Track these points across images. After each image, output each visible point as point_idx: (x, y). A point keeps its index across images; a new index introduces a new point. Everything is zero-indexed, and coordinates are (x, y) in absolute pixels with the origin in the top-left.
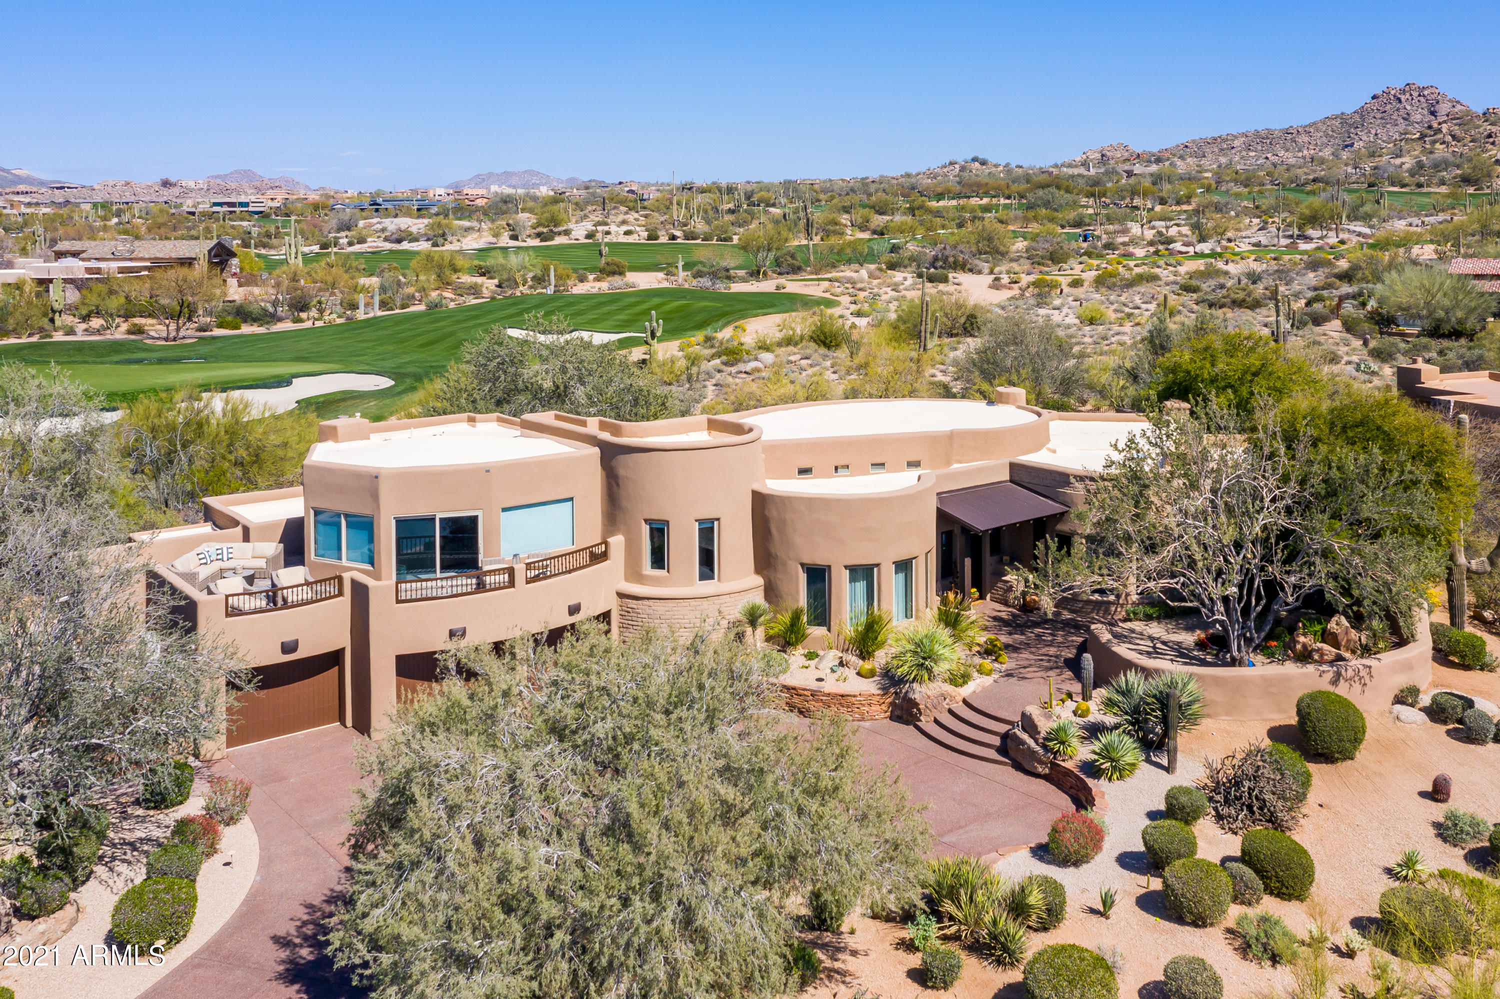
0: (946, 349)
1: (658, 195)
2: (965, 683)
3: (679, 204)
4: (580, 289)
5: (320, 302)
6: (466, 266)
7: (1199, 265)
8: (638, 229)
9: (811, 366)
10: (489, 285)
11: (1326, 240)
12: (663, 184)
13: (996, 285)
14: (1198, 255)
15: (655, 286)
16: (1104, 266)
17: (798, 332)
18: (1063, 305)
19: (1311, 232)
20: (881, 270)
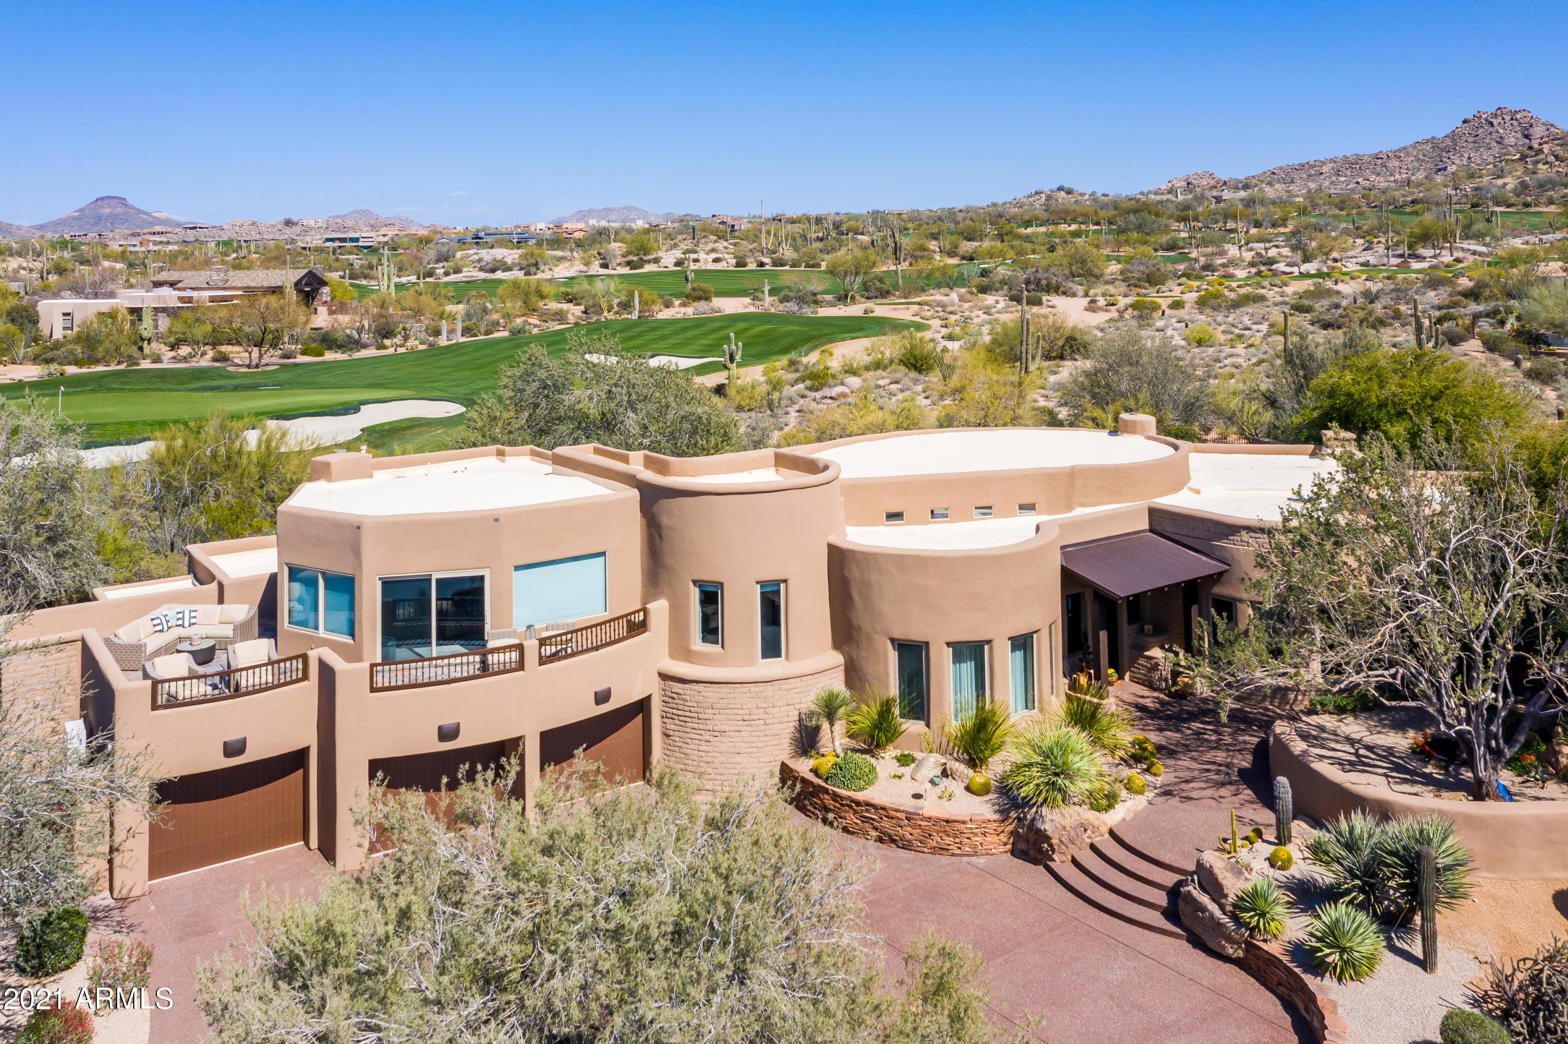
0: (1045, 372)
1: (750, 226)
2: (1110, 806)
3: (769, 233)
4: (665, 314)
5: (404, 329)
6: (553, 292)
7: (1306, 285)
8: (726, 256)
9: (902, 391)
10: (574, 311)
11: (1440, 259)
12: (754, 217)
13: (1092, 307)
14: (1303, 276)
15: (741, 310)
16: (1205, 287)
17: (888, 354)
18: (1167, 326)
19: (1422, 251)
20: (971, 293)
